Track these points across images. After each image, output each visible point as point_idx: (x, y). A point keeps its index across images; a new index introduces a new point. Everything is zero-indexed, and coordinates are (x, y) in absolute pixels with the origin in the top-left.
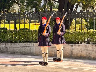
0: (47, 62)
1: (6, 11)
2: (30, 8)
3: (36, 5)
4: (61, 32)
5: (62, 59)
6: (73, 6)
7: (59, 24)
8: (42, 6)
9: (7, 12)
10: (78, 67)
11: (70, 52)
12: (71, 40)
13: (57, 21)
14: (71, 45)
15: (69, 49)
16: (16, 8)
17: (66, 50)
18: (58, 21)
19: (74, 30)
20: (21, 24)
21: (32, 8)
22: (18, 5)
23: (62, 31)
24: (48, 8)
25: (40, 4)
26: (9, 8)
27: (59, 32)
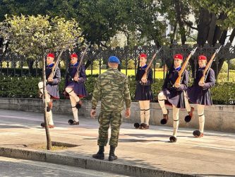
0: (175, 136)
1: (102, 45)
2: (145, 39)
3: (157, 34)
4: (206, 82)
5: (202, 131)
6: (226, 37)
7: (204, 68)
8: (168, 35)
9: (105, 46)
10: (233, 147)
11: (218, 120)
12: (220, 97)
13: (200, 63)
14: (220, 107)
15: (216, 113)
16: (121, 39)
17: (211, 116)
18: (203, 63)
19: (225, 80)
20: (129, 69)
21: (149, 40)
22: (124, 35)
23: (208, 80)
24: (178, 38)
25: (164, 32)
26: (107, 40)
27: (202, 82)
